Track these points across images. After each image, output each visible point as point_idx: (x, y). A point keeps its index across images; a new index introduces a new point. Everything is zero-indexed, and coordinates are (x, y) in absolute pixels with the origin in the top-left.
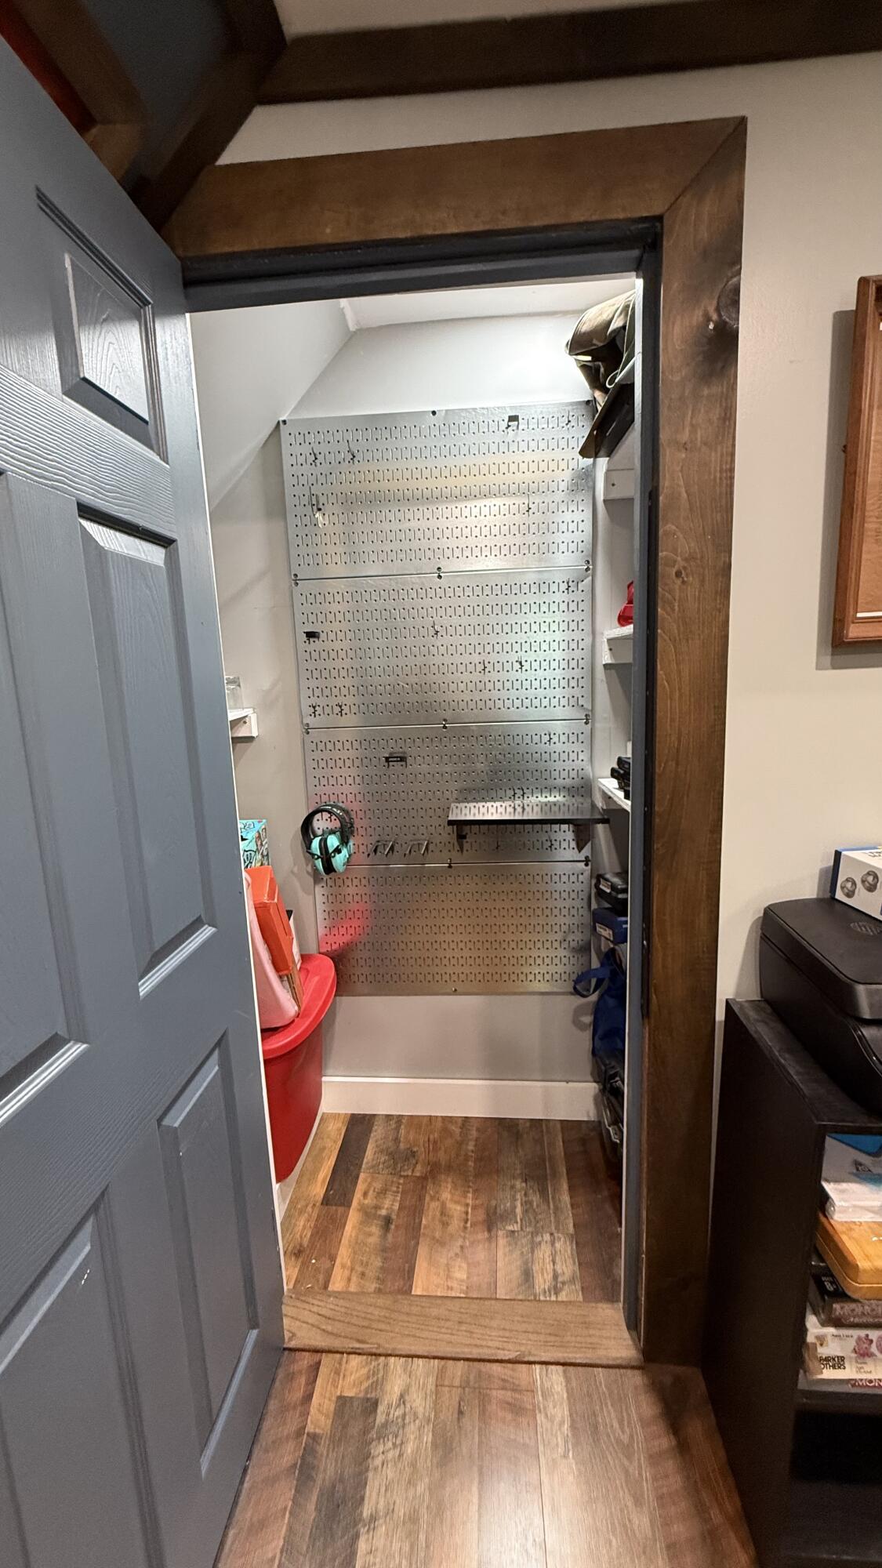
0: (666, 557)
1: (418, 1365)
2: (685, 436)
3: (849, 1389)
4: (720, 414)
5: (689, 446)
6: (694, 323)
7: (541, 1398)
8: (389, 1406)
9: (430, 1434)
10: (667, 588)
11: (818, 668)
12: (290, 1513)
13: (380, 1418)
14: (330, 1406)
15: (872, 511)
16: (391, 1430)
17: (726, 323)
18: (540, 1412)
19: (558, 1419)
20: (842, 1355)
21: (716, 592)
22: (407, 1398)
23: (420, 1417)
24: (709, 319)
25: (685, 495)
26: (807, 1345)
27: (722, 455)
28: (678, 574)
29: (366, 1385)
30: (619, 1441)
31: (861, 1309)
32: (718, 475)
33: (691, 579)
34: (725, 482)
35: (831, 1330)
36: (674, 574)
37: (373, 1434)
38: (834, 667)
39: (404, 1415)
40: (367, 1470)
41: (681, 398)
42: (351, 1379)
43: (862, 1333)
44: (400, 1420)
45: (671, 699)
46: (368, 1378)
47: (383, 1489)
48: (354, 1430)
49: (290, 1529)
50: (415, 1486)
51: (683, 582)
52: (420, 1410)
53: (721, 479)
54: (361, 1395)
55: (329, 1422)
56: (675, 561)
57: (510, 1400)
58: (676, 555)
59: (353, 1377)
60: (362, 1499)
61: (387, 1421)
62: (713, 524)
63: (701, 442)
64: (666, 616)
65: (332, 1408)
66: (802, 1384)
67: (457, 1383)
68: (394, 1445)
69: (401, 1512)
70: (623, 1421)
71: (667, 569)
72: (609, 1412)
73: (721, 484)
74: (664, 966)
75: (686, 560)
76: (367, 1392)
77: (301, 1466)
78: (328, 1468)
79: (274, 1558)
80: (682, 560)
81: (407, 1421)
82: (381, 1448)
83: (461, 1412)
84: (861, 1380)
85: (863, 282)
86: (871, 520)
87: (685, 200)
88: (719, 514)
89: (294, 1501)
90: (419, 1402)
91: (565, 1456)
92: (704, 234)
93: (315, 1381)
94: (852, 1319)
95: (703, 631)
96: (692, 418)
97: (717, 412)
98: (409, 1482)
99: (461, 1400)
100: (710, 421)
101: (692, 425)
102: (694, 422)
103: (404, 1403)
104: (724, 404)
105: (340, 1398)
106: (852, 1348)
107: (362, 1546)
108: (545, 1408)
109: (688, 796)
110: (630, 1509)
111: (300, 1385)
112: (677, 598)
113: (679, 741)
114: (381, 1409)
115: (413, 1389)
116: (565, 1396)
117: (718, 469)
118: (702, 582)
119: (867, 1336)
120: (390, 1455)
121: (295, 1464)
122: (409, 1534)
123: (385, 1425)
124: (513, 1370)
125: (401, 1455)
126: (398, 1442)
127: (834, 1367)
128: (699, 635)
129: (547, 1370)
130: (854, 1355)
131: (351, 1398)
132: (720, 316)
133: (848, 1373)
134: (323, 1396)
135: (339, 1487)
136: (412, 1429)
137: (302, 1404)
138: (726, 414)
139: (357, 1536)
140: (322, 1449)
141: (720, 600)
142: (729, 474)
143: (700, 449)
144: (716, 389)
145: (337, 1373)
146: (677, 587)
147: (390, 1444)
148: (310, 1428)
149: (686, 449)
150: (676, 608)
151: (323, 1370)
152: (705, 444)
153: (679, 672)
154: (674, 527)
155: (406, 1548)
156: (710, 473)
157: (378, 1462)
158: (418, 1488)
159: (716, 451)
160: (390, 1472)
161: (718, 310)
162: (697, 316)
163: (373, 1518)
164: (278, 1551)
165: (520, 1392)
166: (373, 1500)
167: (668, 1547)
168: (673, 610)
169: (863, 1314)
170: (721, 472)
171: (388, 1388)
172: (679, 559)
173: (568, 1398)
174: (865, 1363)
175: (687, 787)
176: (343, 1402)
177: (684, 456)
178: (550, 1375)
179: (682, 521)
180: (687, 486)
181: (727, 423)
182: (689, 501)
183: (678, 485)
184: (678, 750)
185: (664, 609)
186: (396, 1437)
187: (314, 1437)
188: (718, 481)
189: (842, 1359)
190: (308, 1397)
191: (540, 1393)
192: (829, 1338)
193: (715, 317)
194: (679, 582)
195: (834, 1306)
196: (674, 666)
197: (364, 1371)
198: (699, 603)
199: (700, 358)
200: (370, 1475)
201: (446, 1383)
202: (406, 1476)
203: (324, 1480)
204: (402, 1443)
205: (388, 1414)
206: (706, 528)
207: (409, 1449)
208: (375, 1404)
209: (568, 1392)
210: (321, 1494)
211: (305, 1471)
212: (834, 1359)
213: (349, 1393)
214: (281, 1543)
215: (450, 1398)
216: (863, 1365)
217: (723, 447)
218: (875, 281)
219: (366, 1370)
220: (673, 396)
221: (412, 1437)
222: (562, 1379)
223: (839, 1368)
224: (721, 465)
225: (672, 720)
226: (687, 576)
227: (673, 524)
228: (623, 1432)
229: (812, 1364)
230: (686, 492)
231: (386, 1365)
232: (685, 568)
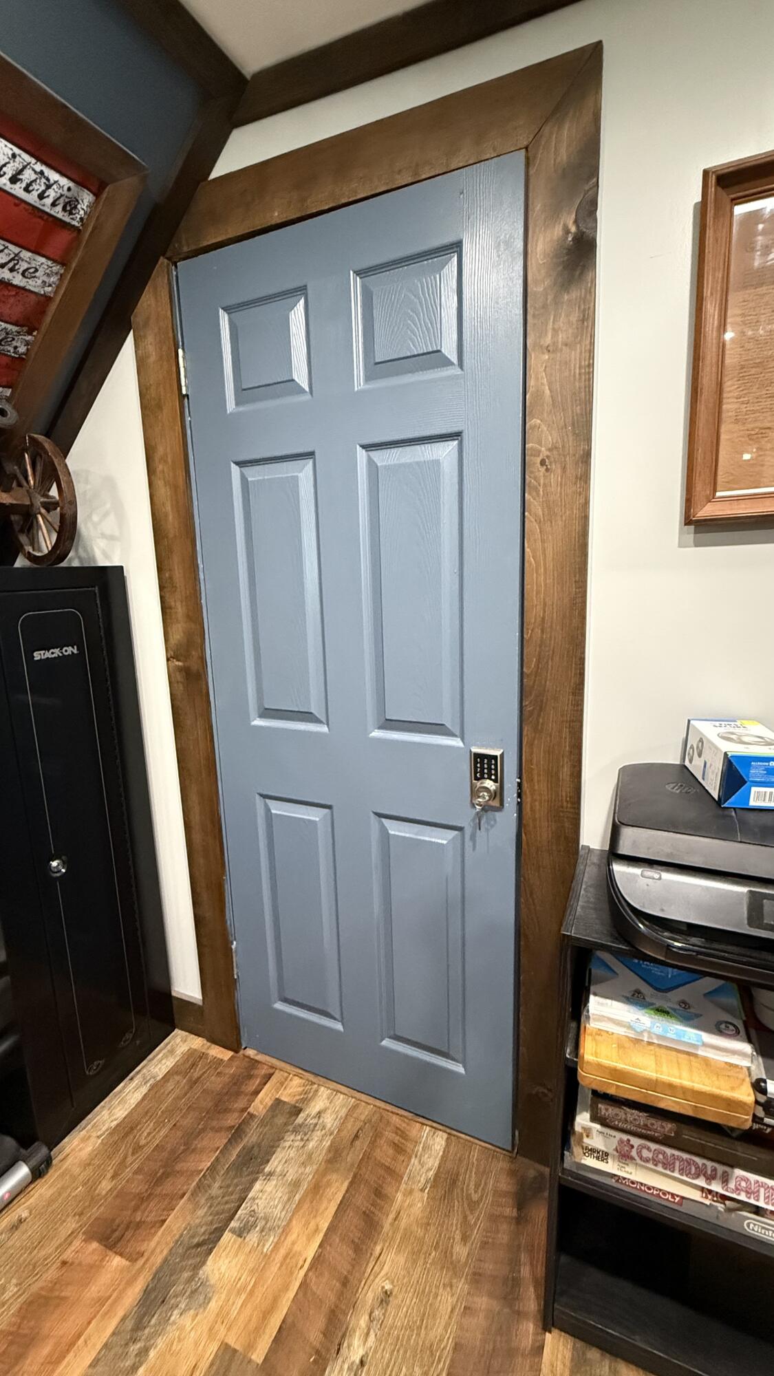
0: (532, 448)
1: (339, 1098)
2: (548, 340)
3: (612, 1182)
4: (579, 317)
5: (551, 348)
6: (555, 238)
7: (421, 1149)
8: (308, 1116)
9: (329, 1143)
10: (532, 476)
11: (680, 546)
12: (220, 1152)
13: (300, 1119)
14: (269, 1102)
15: (730, 392)
16: (305, 1131)
17: (584, 233)
18: (416, 1156)
19: (426, 1167)
20: (605, 1150)
21: (577, 478)
22: (323, 1115)
23: (327, 1129)
24: (567, 232)
25: (547, 392)
26: (574, 1132)
27: (581, 353)
28: (543, 463)
29: (298, 1098)
30: (469, 1196)
31: (624, 1116)
32: (577, 371)
33: (554, 466)
34: (583, 377)
35: (598, 1127)
36: (539, 462)
37: (291, 1128)
38: (697, 544)
39: (316, 1125)
40: (278, 1146)
41: (545, 306)
42: (289, 1091)
43: (625, 1137)
44: (312, 1126)
45: (537, 573)
46: (301, 1094)
47: (284, 1160)
48: (280, 1120)
49: (217, 1159)
50: (305, 1167)
51: (547, 470)
52: (329, 1126)
53: (580, 374)
54: (293, 1103)
55: (265, 1111)
56: (540, 451)
57: (396, 1142)
58: (541, 445)
59: (291, 1090)
60: (268, 1161)
61: (303, 1123)
62: (573, 417)
63: (562, 344)
64: (532, 500)
65: (270, 1104)
66: (567, 1164)
67: (363, 1117)
68: (302, 1139)
69: (290, 1177)
70: (480, 1185)
71: (532, 458)
72: (470, 1176)
73: (580, 379)
74: (532, 810)
75: (550, 450)
76: (297, 1102)
77: (237, 1129)
78: (252, 1136)
79: (201, 1171)
80: (546, 450)
81: (317, 1128)
82: (292, 1137)
83: (357, 1136)
84: (624, 1179)
85: (706, 173)
86: (730, 400)
87: (546, 130)
88: (579, 407)
89: (225, 1146)
90: (329, 1120)
91: (422, 1190)
92: (563, 155)
93: (265, 1084)
94: (616, 1123)
95: (565, 513)
96: (554, 323)
97: (577, 315)
98: (303, 1163)
99: (360, 1129)
100: (570, 323)
101: (554, 329)
102: (556, 327)
103: (319, 1117)
104: (582, 307)
105: (277, 1099)
106: (614, 1147)
107: (257, 1186)
108: (420, 1157)
109: (552, 660)
110: (456, 1240)
111: (255, 1083)
112: (542, 484)
113: (544, 612)
114: (302, 1115)
115: (329, 1111)
116: (441, 1153)
117: (578, 366)
118: (564, 469)
119: (629, 1140)
120: (297, 1144)
121: (233, 1127)
122: (291, 1192)
123: (300, 1126)
124: (408, 1124)
125: (303, 1146)
126: (305, 1138)
127: (598, 1158)
128: (561, 516)
129: (434, 1133)
130: (615, 1153)
131: (285, 1102)
132: (578, 227)
133: (611, 1167)
134: (266, 1095)
135: (256, 1150)
136: (318, 1134)
137: (252, 1095)
138: (584, 316)
139: (256, 1179)
140: (254, 1124)
141: (580, 484)
142: (587, 370)
143: (561, 350)
144: (575, 294)
145: (282, 1084)
146: (541, 474)
147: (299, 1138)
148: (251, 1110)
149: (549, 351)
150: (541, 493)
151: (273, 1080)
152: (566, 345)
153: (544, 550)
154: (539, 421)
155: (285, 1198)
156: (570, 370)
157: (287, 1144)
158: (307, 1169)
159: (575, 350)
160: (292, 1153)
161: (576, 222)
162: (558, 231)
163: (271, 1174)
164: (205, 1169)
165: (406, 1140)
166: (274, 1164)
167: (475, 1274)
168: (538, 495)
169: (626, 1120)
170: (580, 368)
171: (313, 1104)
172: (543, 449)
173: (442, 1157)
174: (627, 1165)
175: (551, 652)
176: (278, 1102)
177: (547, 357)
178: (435, 1136)
179: (545, 415)
180: (550, 384)
181: (585, 323)
182: (552, 397)
183: (542, 384)
184: (543, 618)
185: (530, 494)
186: (305, 1135)
187: (251, 1116)
188: (577, 376)
189: (607, 1154)
190: (257, 1092)
191: (422, 1145)
192: (594, 1133)
193: (573, 229)
194: (543, 469)
195: (600, 1106)
196: (539, 544)
197: (300, 1089)
198: (561, 488)
199: (560, 268)
200: (279, 1149)
201: (355, 1115)
202: (302, 1159)
203: (248, 1141)
204: (308, 1140)
205: (306, 1120)
206: (567, 421)
207: (311, 1145)
208: (300, 1111)
209: (444, 1152)
210: (244, 1148)
211: (238, 1133)
212: (598, 1153)
213: (284, 1099)
214: (209, 1164)
215: (353, 1126)
216: (626, 1166)
217: (581, 345)
218: (713, 172)
219: (302, 1089)
220: (537, 306)
221: (316, 1139)
222: (443, 1143)
223: (602, 1161)
224: (580, 362)
225: (538, 592)
226: (551, 463)
227: (538, 418)
228: (475, 1192)
229: (577, 1150)
230: (549, 389)
231: (317, 1091)
232: (548, 457)
